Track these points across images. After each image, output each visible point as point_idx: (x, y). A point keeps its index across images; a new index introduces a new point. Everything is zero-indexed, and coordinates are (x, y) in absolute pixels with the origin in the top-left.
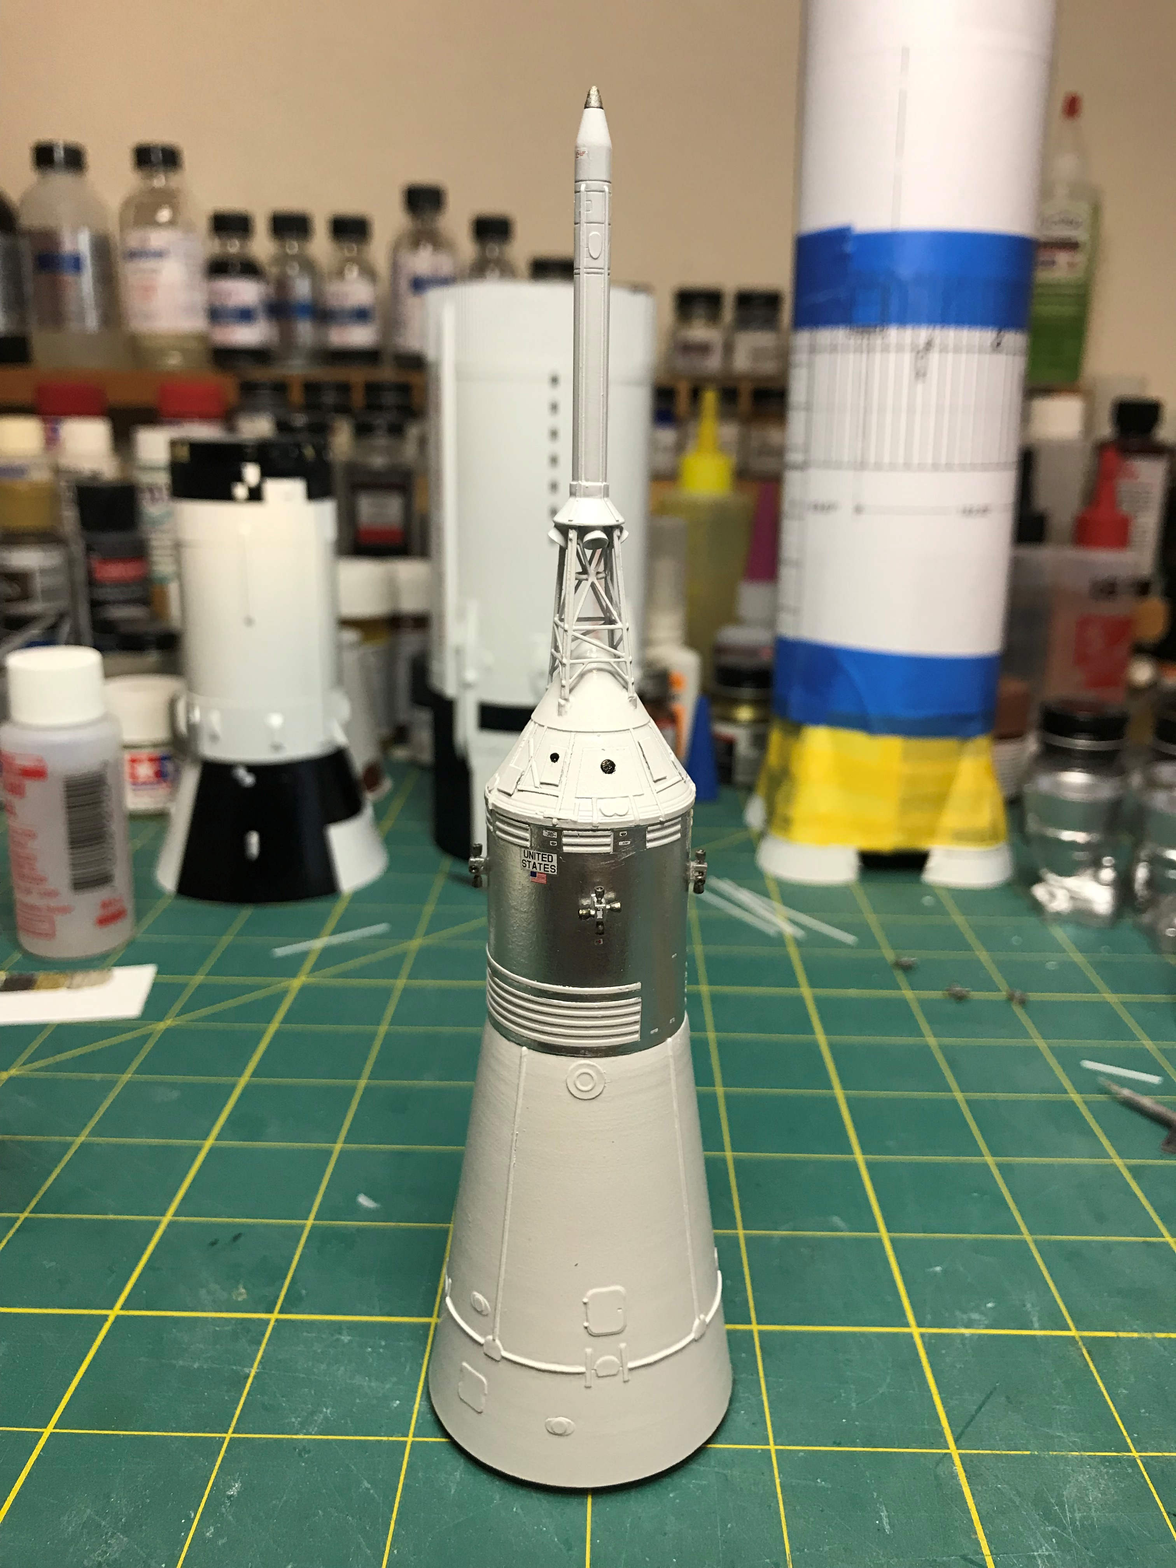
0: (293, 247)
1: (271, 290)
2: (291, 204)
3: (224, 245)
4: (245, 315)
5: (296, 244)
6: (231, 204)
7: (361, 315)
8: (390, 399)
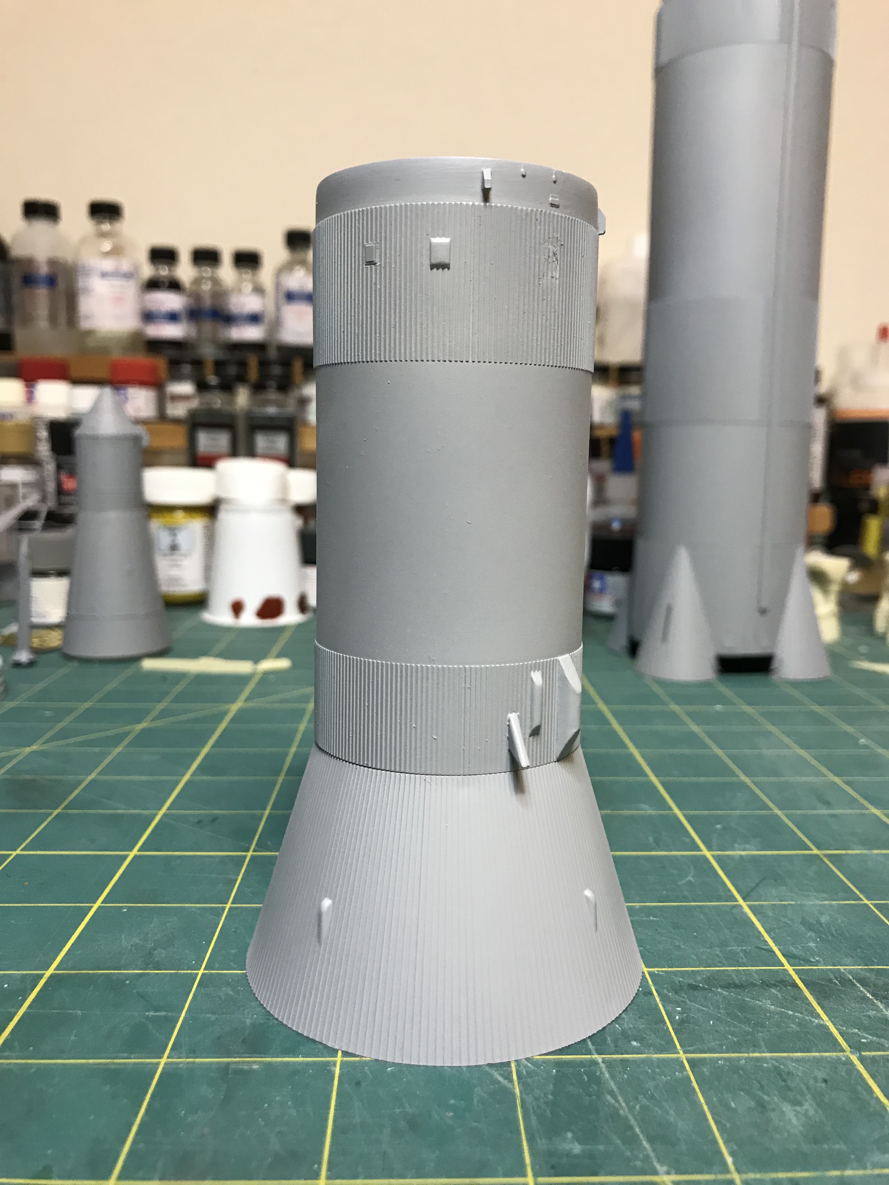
0: (207, 271)
1: (191, 301)
2: (206, 242)
3: (157, 270)
4: (173, 317)
5: (209, 269)
6: (163, 241)
7: (255, 319)
8: (276, 370)
